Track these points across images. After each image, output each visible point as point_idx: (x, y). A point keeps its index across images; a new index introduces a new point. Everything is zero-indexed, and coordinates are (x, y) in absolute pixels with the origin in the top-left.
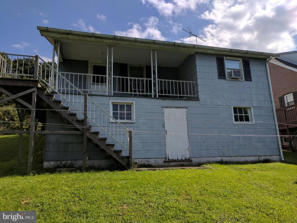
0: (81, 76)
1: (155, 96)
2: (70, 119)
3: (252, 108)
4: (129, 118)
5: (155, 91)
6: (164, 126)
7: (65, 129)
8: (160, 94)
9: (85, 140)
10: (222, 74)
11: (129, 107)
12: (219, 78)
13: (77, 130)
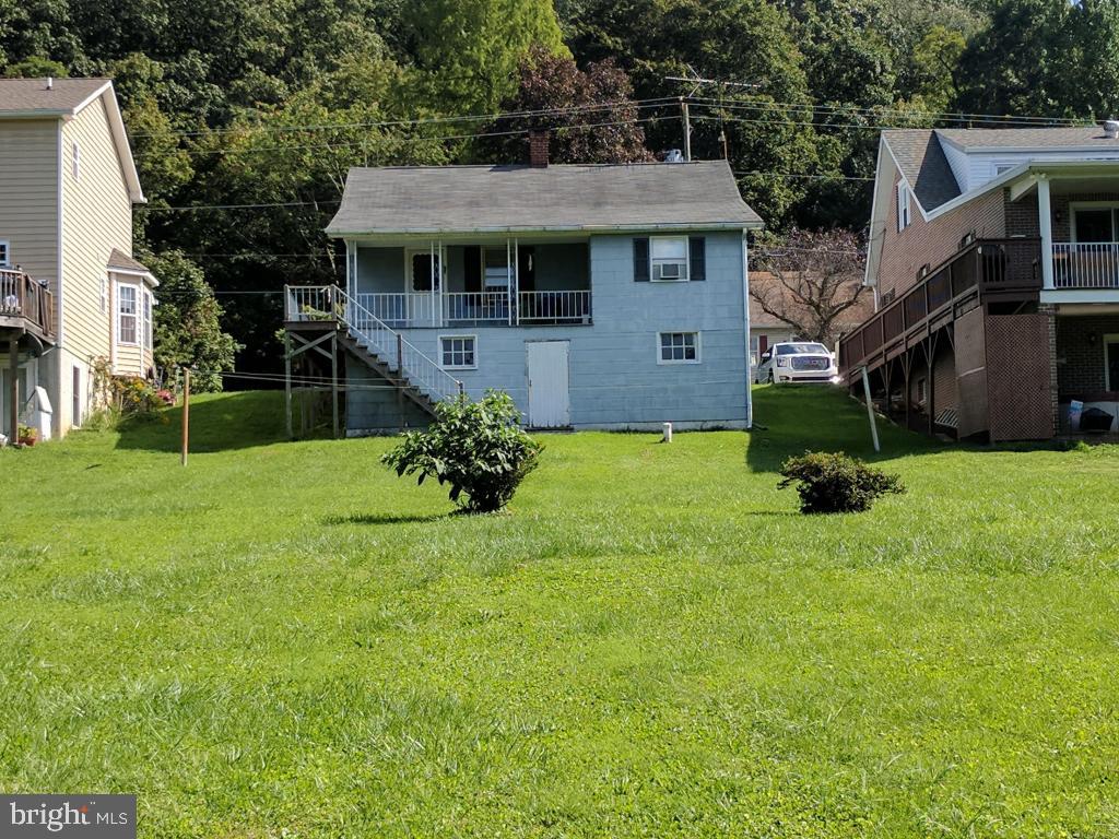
0: (391, 297)
1: (514, 322)
2: (379, 369)
3: (699, 334)
4: (470, 360)
5: (514, 313)
6: (526, 374)
7: (372, 383)
8: (522, 318)
9: (401, 396)
10: (642, 273)
11: (469, 343)
12: (636, 281)
13: (389, 383)
